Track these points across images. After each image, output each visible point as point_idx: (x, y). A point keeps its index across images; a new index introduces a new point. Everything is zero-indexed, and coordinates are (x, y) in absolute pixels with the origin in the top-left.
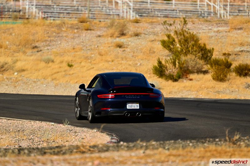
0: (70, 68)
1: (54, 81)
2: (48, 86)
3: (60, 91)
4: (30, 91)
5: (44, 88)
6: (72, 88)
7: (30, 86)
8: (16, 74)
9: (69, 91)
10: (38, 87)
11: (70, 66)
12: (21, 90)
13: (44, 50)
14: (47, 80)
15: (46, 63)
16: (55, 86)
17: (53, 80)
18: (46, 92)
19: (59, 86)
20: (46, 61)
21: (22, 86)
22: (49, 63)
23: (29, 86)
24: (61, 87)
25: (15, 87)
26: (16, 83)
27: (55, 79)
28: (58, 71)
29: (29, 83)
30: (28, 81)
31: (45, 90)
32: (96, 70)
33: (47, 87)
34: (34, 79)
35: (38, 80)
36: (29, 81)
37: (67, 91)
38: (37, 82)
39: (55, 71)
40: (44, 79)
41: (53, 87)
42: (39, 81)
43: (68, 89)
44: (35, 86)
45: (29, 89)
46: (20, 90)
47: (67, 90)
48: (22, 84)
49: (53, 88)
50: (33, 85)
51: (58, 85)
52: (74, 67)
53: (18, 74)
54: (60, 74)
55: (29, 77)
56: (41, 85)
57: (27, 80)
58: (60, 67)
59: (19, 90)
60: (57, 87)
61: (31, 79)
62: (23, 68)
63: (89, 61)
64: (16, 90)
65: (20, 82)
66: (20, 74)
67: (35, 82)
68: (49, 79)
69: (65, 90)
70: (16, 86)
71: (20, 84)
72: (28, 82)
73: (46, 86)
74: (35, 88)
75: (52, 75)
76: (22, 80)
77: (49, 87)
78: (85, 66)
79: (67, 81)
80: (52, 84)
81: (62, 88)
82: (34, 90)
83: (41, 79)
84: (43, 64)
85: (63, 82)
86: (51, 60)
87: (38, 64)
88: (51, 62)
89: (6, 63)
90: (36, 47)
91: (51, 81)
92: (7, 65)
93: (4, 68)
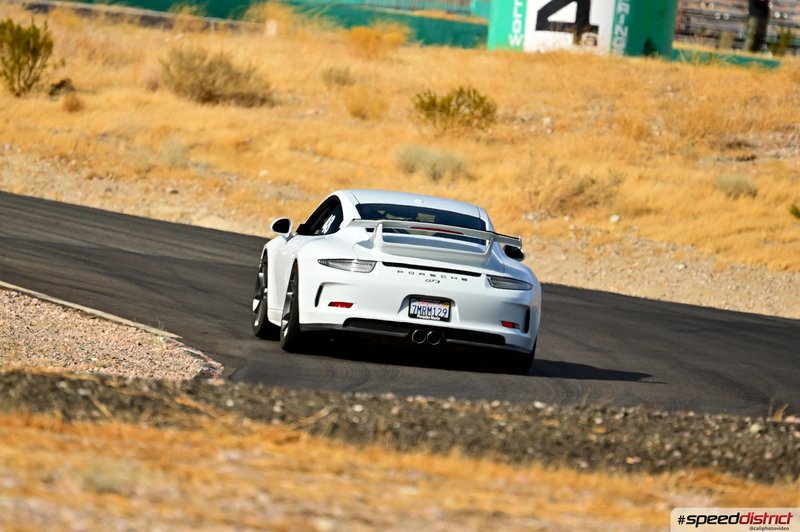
0: (797, 221)
1: (720, 258)
2: (692, 268)
3: (723, 289)
4: (630, 276)
5: (677, 274)
6: (763, 284)
7: (637, 264)
8: (615, 218)
9: (749, 293)
10: (658, 269)
12: (604, 273)
13: (765, 156)
14: (701, 250)
15: (729, 195)
16: (715, 272)
17: (718, 252)
18: (676, 286)
19: (727, 272)
20: (730, 190)
21: (611, 261)
22: (737, 197)
23: (633, 263)
24: (730, 278)
25: (591, 259)
26: (596, 250)
27: (727, 249)
28: (749, 224)
29: (637, 254)
30: (637, 246)
31: (678, 281)
33: (688, 270)
34: (662, 242)
35: (670, 247)
36: (643, 245)
38: (667, 252)
39: (742, 224)
40: (692, 245)
41: (705, 276)
42: (673, 249)
43: (748, 287)
44: (649, 266)
45: (630, 272)
46: (601, 270)
47: (744, 288)
48: (613, 254)
49: (702, 278)
50: (645, 262)
51: (722, 271)
53: (619, 220)
54: (752, 235)
55: (646, 236)
56: (673, 262)
57: (636, 243)
58: (766, 214)
59: (596, 271)
60: (718, 275)
61: (652, 241)
62: (650, 205)
64: (589, 271)
65: (609, 247)
66: (626, 222)
67: (658, 252)
68: (708, 248)
69: (738, 288)
70: (594, 257)
71: (610, 253)
72: (636, 250)
73: (686, 267)
74: (648, 270)
75: (724, 236)
76: (620, 240)
77: (694, 274)
79: (759, 261)
80: (706, 264)
81: (733, 279)
82: (643, 278)
83: (683, 245)
84: (718, 199)
85: (744, 262)
86: (747, 187)
87: (703, 196)
88: (745, 196)
89: (593, 182)
90: (739, 144)
91: (710, 255)
92: (595, 187)
93: (581, 198)
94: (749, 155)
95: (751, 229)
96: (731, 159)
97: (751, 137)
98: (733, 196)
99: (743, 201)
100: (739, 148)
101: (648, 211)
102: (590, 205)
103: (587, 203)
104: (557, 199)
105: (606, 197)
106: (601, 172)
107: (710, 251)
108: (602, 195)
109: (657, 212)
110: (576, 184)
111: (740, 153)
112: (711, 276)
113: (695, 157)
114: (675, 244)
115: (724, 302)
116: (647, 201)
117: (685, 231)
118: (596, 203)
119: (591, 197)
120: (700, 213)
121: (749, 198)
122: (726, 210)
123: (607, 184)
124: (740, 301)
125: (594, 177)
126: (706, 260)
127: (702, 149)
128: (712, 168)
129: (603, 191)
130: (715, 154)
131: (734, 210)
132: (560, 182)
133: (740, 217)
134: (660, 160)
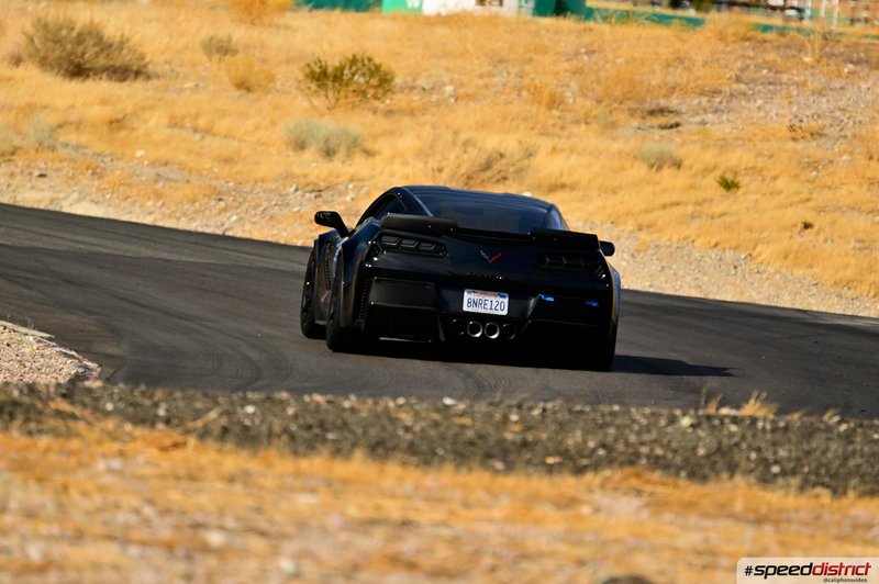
0: (728, 193)
1: (643, 236)
3: (646, 270)
6: (690, 264)
9: (675, 274)
11: (728, 185)
13: (690, 123)
14: (622, 228)
15: (652, 166)
16: (637, 250)
17: (640, 229)
19: (650, 252)
20: (652, 161)
22: (660, 168)
24: (655, 258)
27: (650, 226)
28: (674, 198)
32: (814, 209)
34: (578, 220)
37: (672, 272)
39: (666, 199)
41: (625, 256)
43: (674, 267)
47: (671, 269)
49: (623, 259)
51: (646, 251)
52: (741, 191)
54: (678, 211)
58: (692, 187)
60: (641, 255)
62: (565, 179)
63: (814, 173)
68: (630, 226)
69: (663, 268)
75: (647, 211)
78: (780, 193)
79: (685, 238)
80: (628, 242)
81: (658, 259)
83: (602, 223)
84: (639, 171)
85: (669, 240)
86: (671, 157)
87: (623, 169)
88: (669, 167)
89: (502, 156)
90: (662, 111)
91: (632, 232)
92: (504, 161)
93: (489, 173)
94: (673, 122)
95: (678, 204)
96: (653, 127)
97: (674, 102)
98: (655, 168)
99: (667, 172)
100: (662, 115)
101: (563, 186)
102: (498, 181)
103: (494, 179)
104: (462, 175)
105: (517, 172)
106: (510, 144)
107: (631, 228)
108: (512, 169)
109: (573, 187)
110: (483, 159)
111: (663, 120)
112: (633, 256)
113: (613, 125)
114: (593, 223)
115: (647, 284)
116: (562, 175)
117: (604, 208)
118: (505, 178)
119: (500, 172)
120: (620, 187)
121: (673, 171)
122: (648, 183)
123: (517, 157)
124: (666, 282)
125: (502, 151)
126: (627, 239)
127: (621, 117)
128: (632, 137)
129: (513, 165)
130: (636, 123)
131: (657, 183)
132: (466, 157)
133: (664, 190)
134: (575, 129)
